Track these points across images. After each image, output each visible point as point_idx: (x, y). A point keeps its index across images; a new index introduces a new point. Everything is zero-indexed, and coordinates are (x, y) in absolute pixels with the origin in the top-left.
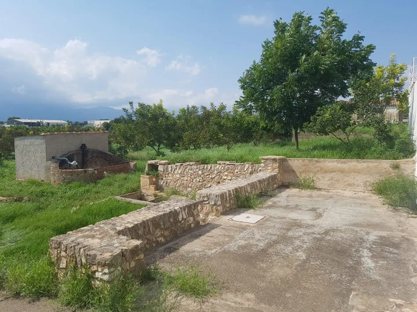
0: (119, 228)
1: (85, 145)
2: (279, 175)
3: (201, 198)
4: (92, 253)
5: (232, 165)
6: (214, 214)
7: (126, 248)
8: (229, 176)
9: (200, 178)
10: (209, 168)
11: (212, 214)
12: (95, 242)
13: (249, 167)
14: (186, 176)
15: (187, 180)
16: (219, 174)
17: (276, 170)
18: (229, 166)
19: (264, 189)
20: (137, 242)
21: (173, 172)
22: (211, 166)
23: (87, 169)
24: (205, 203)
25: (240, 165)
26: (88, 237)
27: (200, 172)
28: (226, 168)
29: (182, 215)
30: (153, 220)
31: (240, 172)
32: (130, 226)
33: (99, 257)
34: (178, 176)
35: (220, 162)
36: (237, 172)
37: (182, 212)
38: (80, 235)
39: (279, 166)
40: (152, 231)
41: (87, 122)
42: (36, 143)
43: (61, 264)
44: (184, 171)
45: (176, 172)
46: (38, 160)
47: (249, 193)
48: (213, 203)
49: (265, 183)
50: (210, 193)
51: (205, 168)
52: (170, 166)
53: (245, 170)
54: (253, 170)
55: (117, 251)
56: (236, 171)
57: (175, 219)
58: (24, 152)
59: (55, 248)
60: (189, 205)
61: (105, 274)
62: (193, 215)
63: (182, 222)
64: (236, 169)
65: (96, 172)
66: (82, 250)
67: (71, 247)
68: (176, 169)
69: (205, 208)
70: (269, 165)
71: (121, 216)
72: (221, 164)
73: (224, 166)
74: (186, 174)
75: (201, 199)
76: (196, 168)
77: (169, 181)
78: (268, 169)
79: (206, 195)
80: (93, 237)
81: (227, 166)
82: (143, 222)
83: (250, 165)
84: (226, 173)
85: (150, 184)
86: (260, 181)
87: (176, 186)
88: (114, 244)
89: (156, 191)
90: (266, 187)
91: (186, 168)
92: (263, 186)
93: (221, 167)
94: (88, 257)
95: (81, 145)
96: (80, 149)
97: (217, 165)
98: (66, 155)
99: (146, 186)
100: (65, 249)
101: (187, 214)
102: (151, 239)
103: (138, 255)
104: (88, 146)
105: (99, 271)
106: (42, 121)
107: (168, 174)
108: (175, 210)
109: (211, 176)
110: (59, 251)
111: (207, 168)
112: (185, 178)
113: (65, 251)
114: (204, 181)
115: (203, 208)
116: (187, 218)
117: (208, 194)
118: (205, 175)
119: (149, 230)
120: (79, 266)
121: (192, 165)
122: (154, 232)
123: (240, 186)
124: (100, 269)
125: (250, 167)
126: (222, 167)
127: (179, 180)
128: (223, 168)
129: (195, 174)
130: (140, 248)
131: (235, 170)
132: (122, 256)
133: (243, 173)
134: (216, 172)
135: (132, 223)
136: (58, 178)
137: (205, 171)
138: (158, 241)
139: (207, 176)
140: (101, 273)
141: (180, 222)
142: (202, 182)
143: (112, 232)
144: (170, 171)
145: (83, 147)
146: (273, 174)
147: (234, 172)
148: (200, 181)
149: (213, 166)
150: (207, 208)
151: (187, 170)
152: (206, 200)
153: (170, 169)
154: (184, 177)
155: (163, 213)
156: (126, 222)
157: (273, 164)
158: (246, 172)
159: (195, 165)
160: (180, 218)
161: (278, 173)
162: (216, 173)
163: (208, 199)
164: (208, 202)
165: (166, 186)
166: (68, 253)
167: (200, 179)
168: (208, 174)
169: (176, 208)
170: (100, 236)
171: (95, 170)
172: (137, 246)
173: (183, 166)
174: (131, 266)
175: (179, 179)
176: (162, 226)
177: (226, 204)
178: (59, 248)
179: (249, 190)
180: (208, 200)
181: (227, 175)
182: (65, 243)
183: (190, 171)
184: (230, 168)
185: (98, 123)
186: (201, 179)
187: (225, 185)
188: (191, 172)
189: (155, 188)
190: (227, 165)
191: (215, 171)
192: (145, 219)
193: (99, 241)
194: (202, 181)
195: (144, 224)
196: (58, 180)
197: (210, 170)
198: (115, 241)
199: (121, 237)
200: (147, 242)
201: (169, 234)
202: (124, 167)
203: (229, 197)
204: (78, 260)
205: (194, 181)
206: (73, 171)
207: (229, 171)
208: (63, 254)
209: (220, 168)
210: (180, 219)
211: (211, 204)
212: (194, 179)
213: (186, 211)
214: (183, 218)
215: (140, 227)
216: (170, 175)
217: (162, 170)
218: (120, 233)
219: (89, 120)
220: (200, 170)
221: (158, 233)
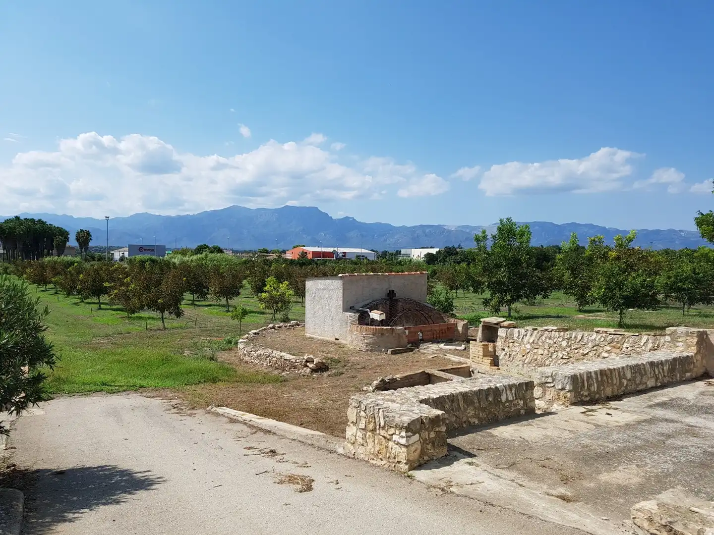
0: (422, 397)
1: (393, 291)
2: (699, 357)
3: (543, 378)
4: (390, 414)
5: (619, 335)
6: (561, 403)
7: (426, 415)
8: (613, 354)
9: (564, 353)
10: (579, 337)
11: (559, 402)
12: (394, 406)
13: (647, 340)
14: (541, 347)
15: (542, 355)
16: (595, 348)
17: (693, 348)
18: (613, 336)
19: (661, 378)
20: (439, 412)
21: (520, 340)
22: (583, 335)
23: (394, 328)
24: (549, 385)
25: (633, 335)
26: (388, 400)
27: (564, 344)
28: (608, 339)
29: (507, 395)
30: (465, 396)
31: (633, 348)
32: (435, 396)
33: (397, 420)
34: (528, 346)
35: (599, 329)
36: (627, 348)
37: (506, 391)
38: (379, 397)
39: (697, 343)
40: (462, 408)
41: (401, 251)
42: (332, 287)
43: (360, 424)
44: (538, 340)
45: (525, 340)
46: (333, 309)
47: (629, 380)
48: (560, 387)
49: (665, 368)
50: (556, 372)
51: (573, 337)
52: (516, 330)
53: (642, 344)
54: (656, 345)
55: (416, 417)
56: (625, 345)
57: (495, 399)
58: (316, 298)
59: (355, 407)
60: (518, 383)
61: (402, 437)
62: (524, 398)
63: (506, 405)
64: (624, 342)
65: (407, 331)
66: (381, 410)
67: (371, 407)
68: (526, 335)
69: (548, 393)
70: (679, 340)
71: (427, 386)
72: (601, 332)
73: (605, 336)
74: (540, 344)
75: (543, 380)
76: (558, 336)
77: (514, 353)
78: (678, 346)
79: (550, 375)
80: (393, 401)
81: (609, 337)
82: (452, 395)
83: (650, 337)
84: (608, 348)
85: (484, 356)
86: (652, 364)
87: (524, 362)
88: (413, 410)
89: (491, 367)
90: (666, 374)
91: (542, 335)
92: (659, 372)
93: (599, 337)
94: (387, 419)
95: (389, 292)
96: (387, 298)
97: (593, 333)
98: (368, 304)
99: (477, 358)
100: (364, 408)
101: (514, 395)
102: (461, 417)
103: (439, 426)
104: (398, 295)
105: (397, 434)
106: (336, 249)
107: (513, 343)
108: (496, 388)
109: (581, 351)
110: (359, 411)
111: (576, 337)
112: (540, 351)
113: (365, 411)
114: (570, 357)
115: (545, 393)
116: (513, 400)
117: (554, 374)
118: (573, 348)
119: (458, 405)
120: (378, 427)
121: (551, 331)
122: (466, 410)
123: (612, 367)
124: (397, 432)
125: (650, 341)
126: (602, 337)
127: (530, 354)
128: (602, 339)
129: (555, 345)
130: (441, 418)
131: (623, 344)
132: (422, 423)
133: (638, 349)
134: (590, 345)
135: (438, 394)
136: (357, 337)
137: (573, 342)
138: (470, 422)
139: (576, 351)
140: (398, 436)
141: (503, 404)
142: (567, 359)
143: (414, 400)
144: (515, 339)
145: (391, 294)
146: (685, 354)
147: (621, 347)
148: (564, 357)
149: (586, 335)
150: (552, 393)
151: (543, 338)
152: (550, 381)
153: (516, 335)
154: (538, 348)
155: (479, 388)
156: (431, 392)
157: (688, 338)
158: (643, 348)
159: (556, 331)
160: (504, 398)
161: (696, 354)
162: (590, 347)
163: (554, 380)
164: (552, 385)
165: (509, 361)
166: (367, 413)
167: (564, 355)
168: (577, 346)
169: (498, 385)
170: (401, 402)
171: (405, 329)
172: (438, 416)
173: (537, 331)
174: (431, 436)
175: (529, 352)
176: (477, 405)
177: (581, 390)
178: (358, 407)
179: (629, 376)
180: (552, 383)
181: (608, 352)
182: (365, 402)
183: (548, 340)
184: (616, 340)
185: (418, 254)
186: (566, 354)
187: (586, 364)
188: (551, 342)
189: (491, 363)
190: (610, 334)
191: (590, 343)
192: (454, 392)
193: (399, 405)
194: (567, 357)
195: (452, 398)
196: (357, 339)
197: (580, 340)
198: (416, 408)
199: (423, 405)
200: (456, 420)
201: (485, 416)
202: (448, 328)
203: (588, 381)
204: (377, 420)
205: (554, 357)
206: (376, 329)
207: (612, 345)
208: (362, 414)
209: (597, 339)
210: (504, 400)
211: (557, 388)
212: (555, 354)
213: (513, 392)
214: (507, 399)
215: (447, 400)
216: (516, 344)
217: (504, 335)
218: (422, 402)
219: (403, 248)
220: (564, 339)
221: (471, 412)
